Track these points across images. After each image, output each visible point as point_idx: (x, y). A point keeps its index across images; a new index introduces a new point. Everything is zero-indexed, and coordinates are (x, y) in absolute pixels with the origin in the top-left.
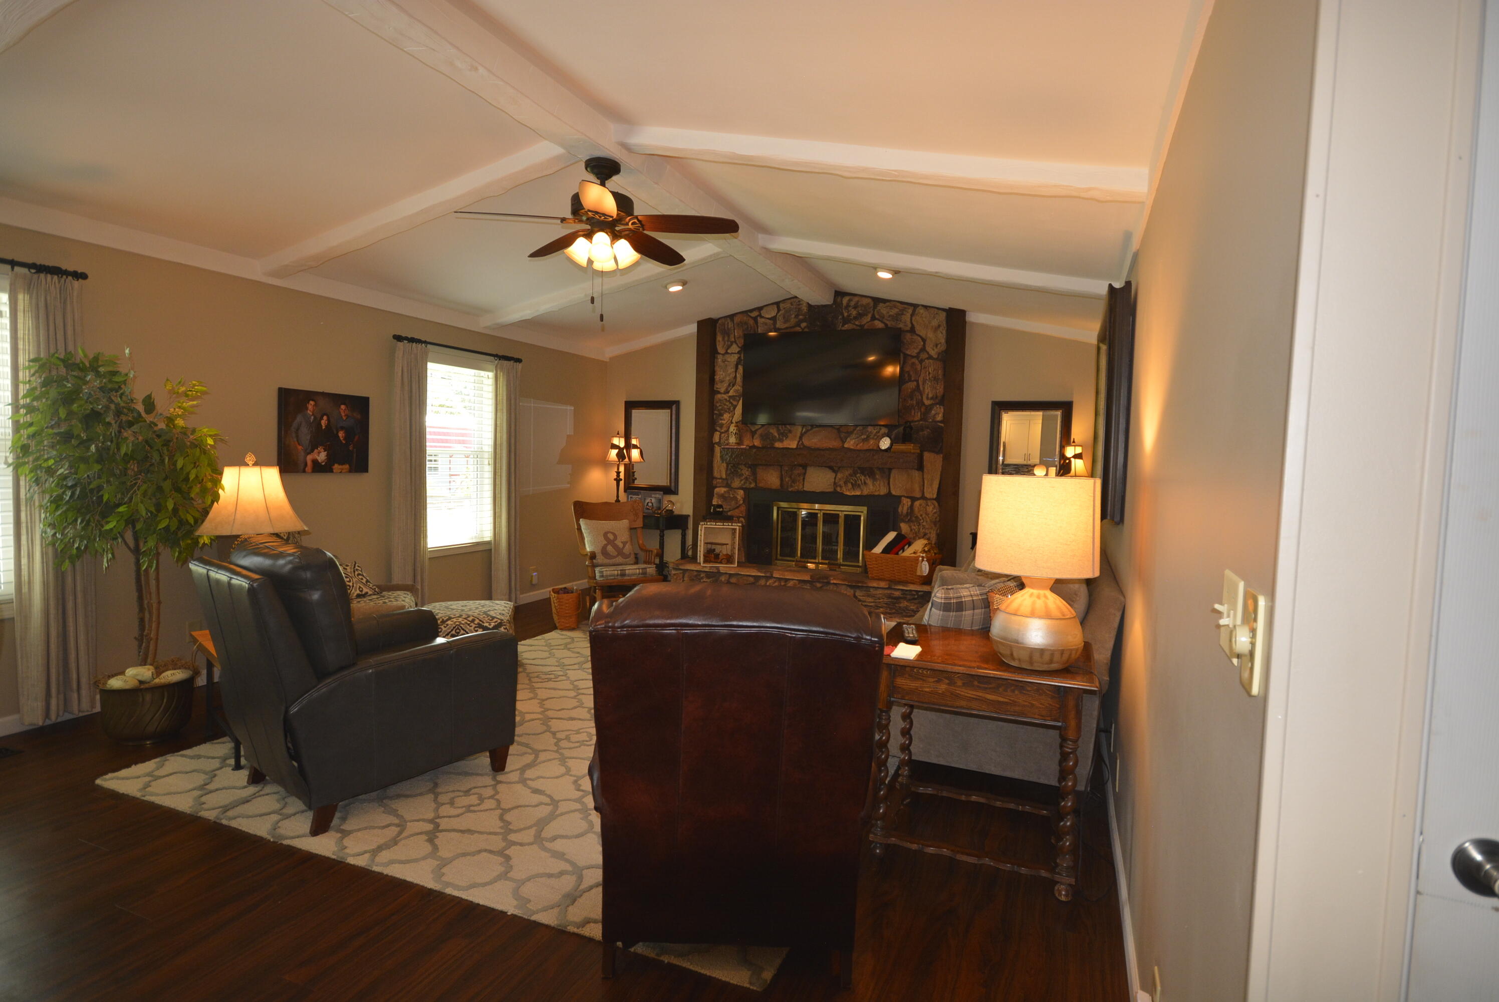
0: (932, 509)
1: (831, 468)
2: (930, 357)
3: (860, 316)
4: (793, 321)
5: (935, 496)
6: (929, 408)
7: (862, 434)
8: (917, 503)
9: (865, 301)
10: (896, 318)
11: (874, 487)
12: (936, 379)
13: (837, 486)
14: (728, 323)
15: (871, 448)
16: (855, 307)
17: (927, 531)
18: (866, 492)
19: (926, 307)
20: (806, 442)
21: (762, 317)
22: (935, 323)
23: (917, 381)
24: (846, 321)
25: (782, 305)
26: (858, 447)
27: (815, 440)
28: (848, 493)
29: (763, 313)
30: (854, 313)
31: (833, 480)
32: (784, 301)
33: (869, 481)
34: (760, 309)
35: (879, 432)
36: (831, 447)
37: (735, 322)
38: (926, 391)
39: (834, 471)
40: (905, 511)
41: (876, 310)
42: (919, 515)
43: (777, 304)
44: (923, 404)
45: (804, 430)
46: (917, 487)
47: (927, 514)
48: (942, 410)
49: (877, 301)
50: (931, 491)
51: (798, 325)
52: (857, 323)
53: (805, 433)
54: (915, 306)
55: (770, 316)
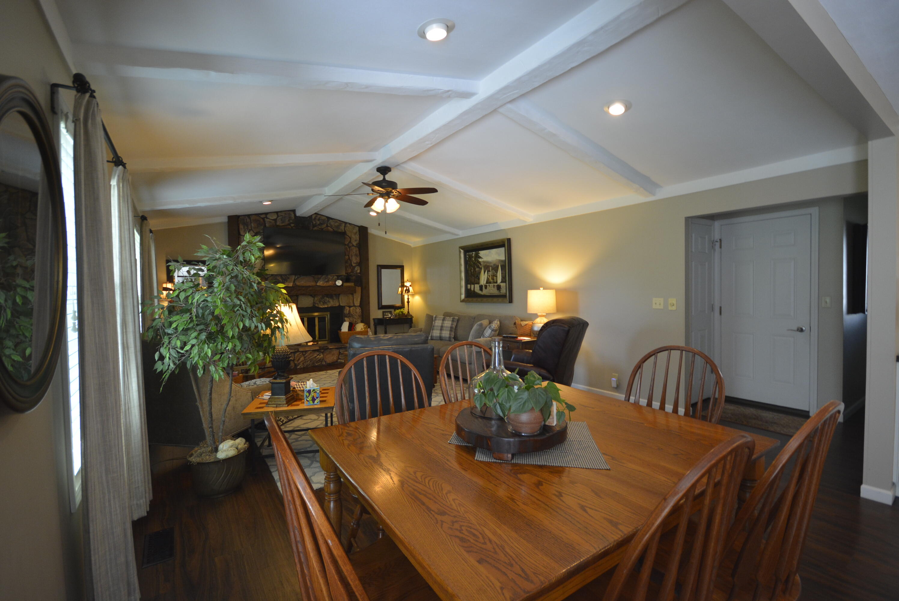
0: (359, 310)
1: (311, 295)
2: (353, 246)
3: (321, 224)
4: (287, 222)
5: (359, 305)
6: (354, 267)
7: (326, 279)
8: (352, 308)
9: (323, 218)
10: (338, 227)
11: (332, 303)
12: (356, 255)
13: (315, 304)
14: (246, 219)
15: (330, 285)
16: (319, 220)
17: (356, 320)
18: (329, 306)
19: (350, 224)
20: (298, 283)
21: (267, 218)
22: (355, 231)
23: (349, 256)
24: (314, 226)
25: (279, 214)
26: (324, 285)
27: (303, 282)
28: (321, 307)
29: (268, 216)
30: (318, 222)
31: (313, 301)
32: (281, 212)
33: (331, 300)
34: (266, 214)
35: (333, 278)
36: (311, 285)
37: (252, 219)
38: (353, 260)
39: (313, 297)
40: (347, 312)
41: (328, 223)
42: (353, 313)
43: (277, 213)
44: (352, 265)
45: (296, 277)
46: (351, 301)
47: (356, 313)
48: (359, 268)
49: (329, 218)
50: (357, 303)
51: (289, 224)
52: (320, 227)
53: (297, 279)
54: (346, 223)
55: (273, 219)
